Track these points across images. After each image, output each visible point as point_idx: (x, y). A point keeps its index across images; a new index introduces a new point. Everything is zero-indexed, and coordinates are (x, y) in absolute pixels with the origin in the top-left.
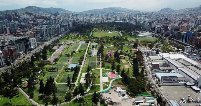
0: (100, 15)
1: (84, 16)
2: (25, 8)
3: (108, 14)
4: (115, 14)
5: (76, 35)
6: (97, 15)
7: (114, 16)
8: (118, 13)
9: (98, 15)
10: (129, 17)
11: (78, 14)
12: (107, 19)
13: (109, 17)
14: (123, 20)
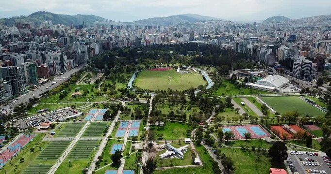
0: (162, 28)
1: (132, 30)
2: (30, 15)
3: (177, 26)
4: (188, 25)
5: (93, 82)
6: (157, 28)
7: (188, 29)
8: (195, 25)
9: (159, 27)
10: (216, 31)
11: (122, 27)
12: (176, 35)
13: (178, 32)
14: (204, 37)
